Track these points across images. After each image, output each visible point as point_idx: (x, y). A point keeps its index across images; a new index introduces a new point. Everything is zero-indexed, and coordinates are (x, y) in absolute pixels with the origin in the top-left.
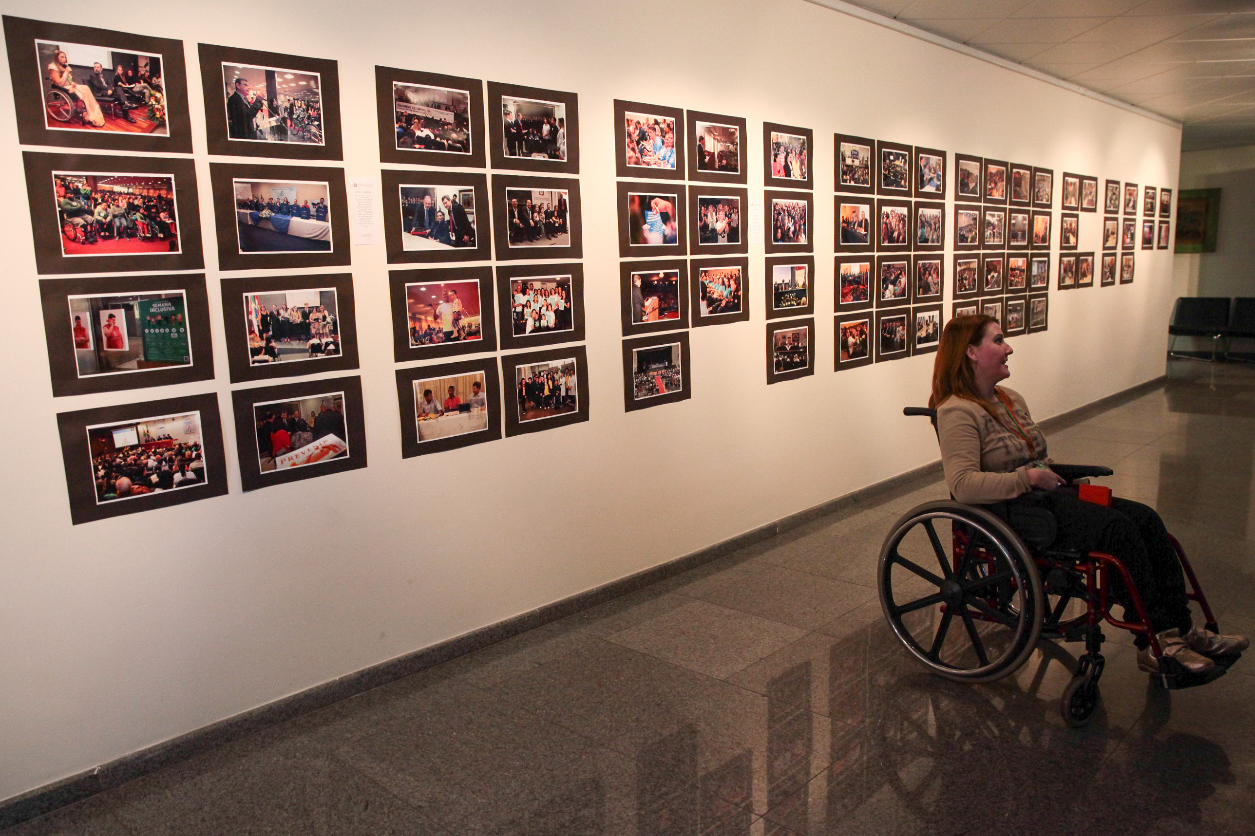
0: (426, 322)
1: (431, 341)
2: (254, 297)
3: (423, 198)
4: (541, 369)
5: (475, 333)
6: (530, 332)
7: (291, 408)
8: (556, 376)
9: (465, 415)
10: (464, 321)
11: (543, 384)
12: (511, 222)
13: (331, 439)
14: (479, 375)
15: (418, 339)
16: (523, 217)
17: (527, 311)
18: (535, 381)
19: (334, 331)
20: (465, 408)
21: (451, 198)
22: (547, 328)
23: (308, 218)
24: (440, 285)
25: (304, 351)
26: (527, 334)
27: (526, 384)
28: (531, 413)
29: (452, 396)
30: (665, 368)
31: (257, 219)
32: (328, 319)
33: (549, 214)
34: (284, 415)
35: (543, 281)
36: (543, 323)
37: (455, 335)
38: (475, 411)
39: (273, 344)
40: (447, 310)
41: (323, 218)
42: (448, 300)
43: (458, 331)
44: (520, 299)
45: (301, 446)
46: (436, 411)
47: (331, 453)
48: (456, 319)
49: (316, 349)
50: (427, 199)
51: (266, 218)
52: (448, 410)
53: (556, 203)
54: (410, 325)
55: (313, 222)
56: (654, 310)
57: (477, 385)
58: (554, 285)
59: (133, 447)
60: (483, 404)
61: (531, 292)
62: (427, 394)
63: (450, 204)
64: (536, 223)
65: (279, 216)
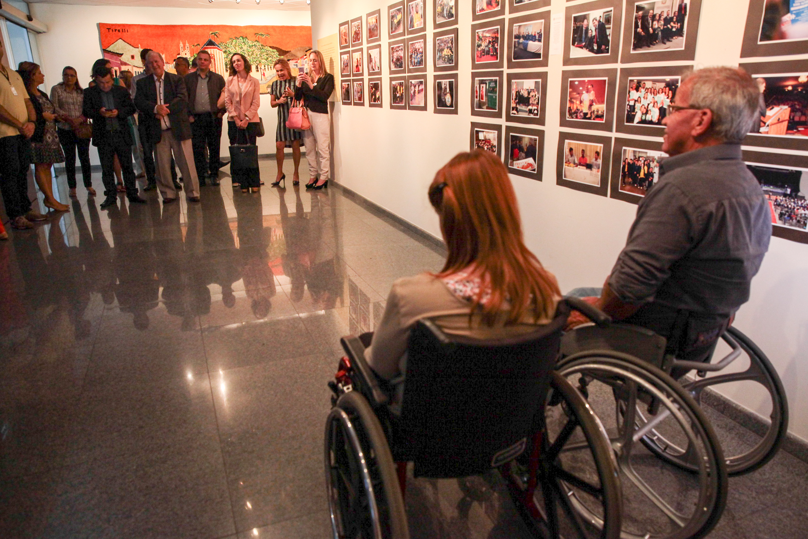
0: (576, 105)
1: (577, 117)
2: (515, 82)
3: (583, 22)
4: (640, 155)
5: (600, 117)
6: (638, 123)
7: (520, 139)
8: (652, 165)
9: (588, 171)
10: (595, 107)
11: (640, 168)
12: (636, 32)
13: (530, 160)
14: (600, 146)
15: (571, 115)
16: (645, 27)
17: (638, 105)
18: (634, 163)
19: (538, 103)
20: (589, 167)
21: (598, 19)
22: (651, 122)
23: (534, 41)
24: (584, 81)
25: (526, 111)
26: (635, 124)
27: (629, 163)
28: (628, 187)
29: (583, 156)
30: (785, 195)
31: (519, 43)
32: (537, 97)
33: (668, 21)
34: (518, 142)
35: (654, 81)
36: (649, 117)
37: (589, 116)
38: (594, 170)
39: (518, 106)
40: (587, 97)
41: (540, 41)
42: (588, 91)
43: (591, 113)
44: (634, 95)
45: (521, 159)
46: (574, 163)
47: (530, 168)
48: (591, 105)
49: (530, 112)
50: (585, 22)
51: (521, 43)
52: (580, 165)
53: (676, 9)
54: (568, 105)
55: (537, 43)
56: (779, 121)
57: (597, 153)
58: (663, 85)
59: (483, 140)
60: (599, 168)
61: (643, 90)
62: (571, 150)
63: (597, 23)
64: (654, 30)
65: (525, 41)
